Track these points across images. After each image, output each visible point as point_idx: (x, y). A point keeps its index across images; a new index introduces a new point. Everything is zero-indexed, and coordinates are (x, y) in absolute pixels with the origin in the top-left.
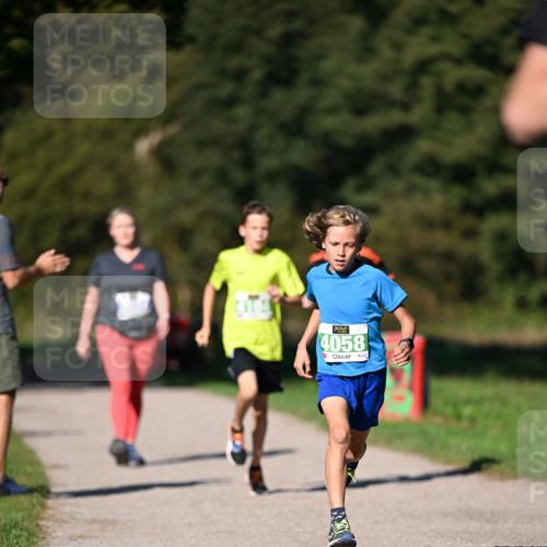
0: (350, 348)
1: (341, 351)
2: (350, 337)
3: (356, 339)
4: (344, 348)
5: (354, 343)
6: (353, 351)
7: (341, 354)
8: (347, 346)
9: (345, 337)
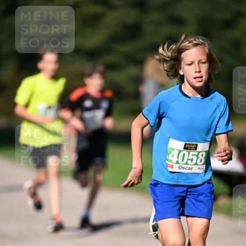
0: (194, 162)
1: (187, 163)
2: (196, 153)
3: (200, 155)
4: (189, 162)
5: (198, 158)
6: (196, 164)
7: (185, 166)
8: (192, 160)
9: (192, 153)
